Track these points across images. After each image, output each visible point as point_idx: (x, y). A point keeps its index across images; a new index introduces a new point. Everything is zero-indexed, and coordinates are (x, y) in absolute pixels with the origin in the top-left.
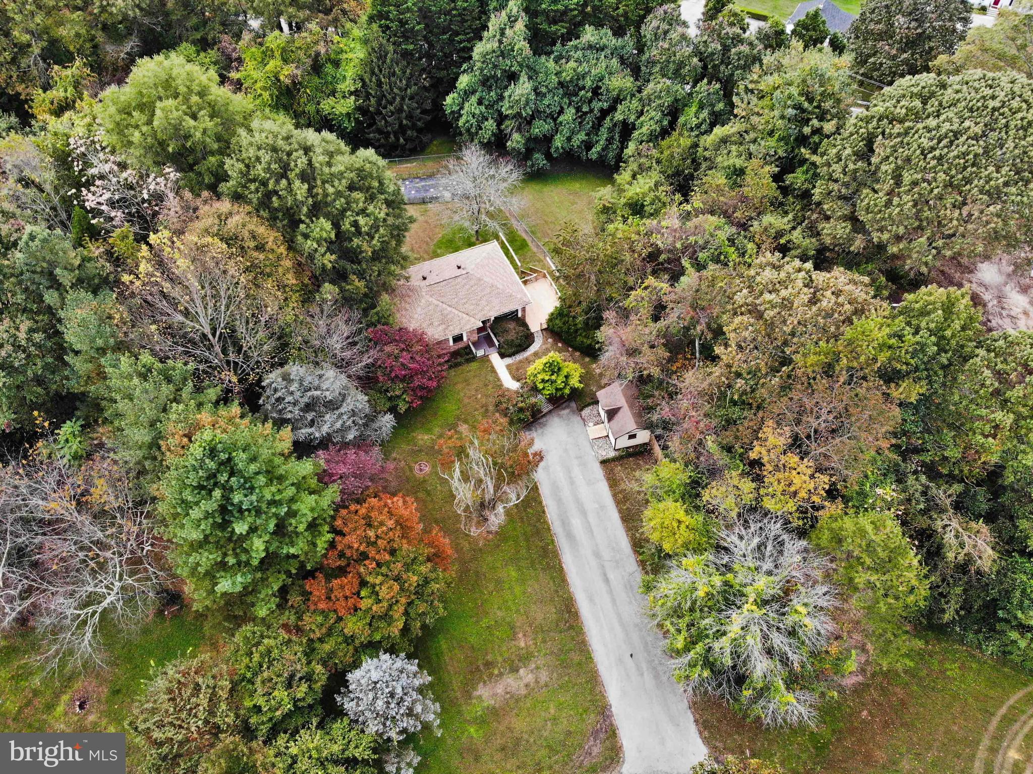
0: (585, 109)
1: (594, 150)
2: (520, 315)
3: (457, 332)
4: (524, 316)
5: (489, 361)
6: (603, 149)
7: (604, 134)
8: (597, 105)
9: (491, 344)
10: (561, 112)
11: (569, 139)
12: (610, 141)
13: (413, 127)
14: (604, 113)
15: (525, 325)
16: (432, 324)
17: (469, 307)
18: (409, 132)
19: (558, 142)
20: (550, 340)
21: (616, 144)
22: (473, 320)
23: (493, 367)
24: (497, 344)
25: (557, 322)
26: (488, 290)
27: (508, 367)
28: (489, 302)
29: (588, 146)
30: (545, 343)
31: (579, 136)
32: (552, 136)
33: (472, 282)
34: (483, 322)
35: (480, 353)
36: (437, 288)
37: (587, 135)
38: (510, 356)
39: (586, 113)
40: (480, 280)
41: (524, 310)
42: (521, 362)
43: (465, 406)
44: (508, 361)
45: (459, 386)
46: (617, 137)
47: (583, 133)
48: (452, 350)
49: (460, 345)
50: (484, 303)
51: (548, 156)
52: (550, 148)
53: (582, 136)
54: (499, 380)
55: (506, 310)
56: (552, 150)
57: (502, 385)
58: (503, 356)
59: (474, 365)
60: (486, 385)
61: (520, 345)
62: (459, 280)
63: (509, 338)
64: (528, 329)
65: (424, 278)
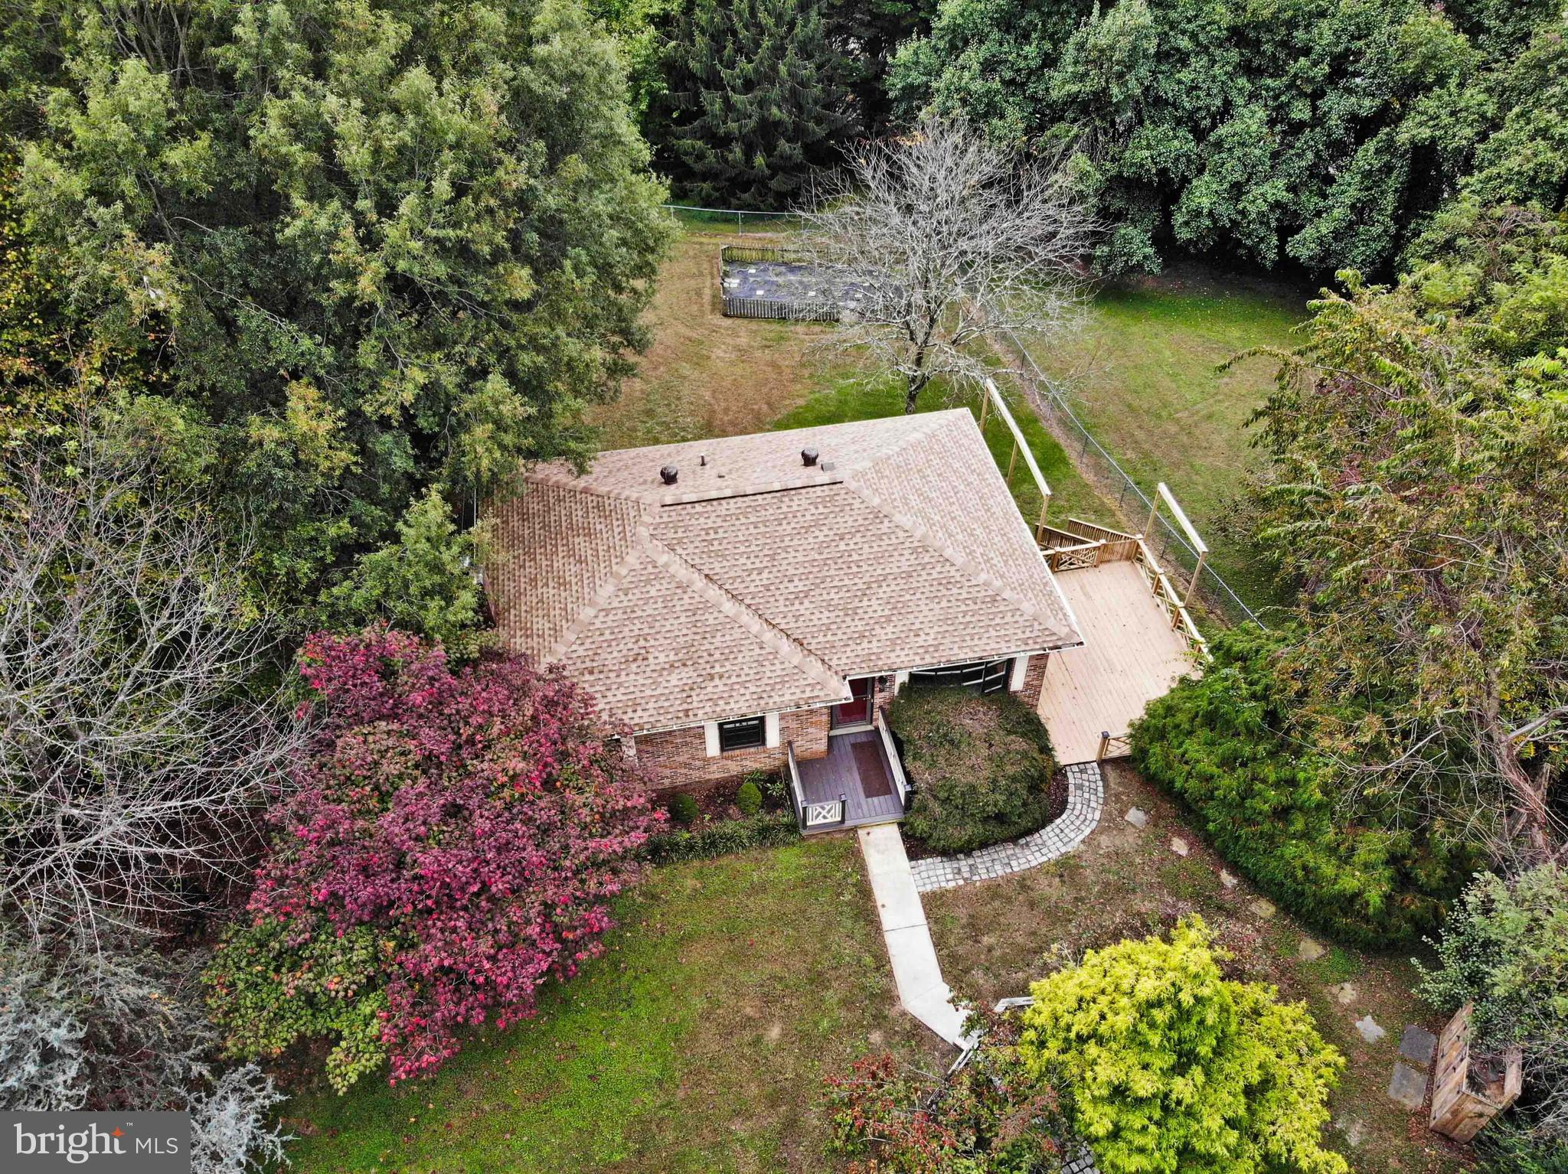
0: (1300, 111)
1: (1308, 232)
2: (1017, 683)
3: (739, 708)
4: (1034, 687)
5: (855, 856)
6: (1337, 235)
7: (1348, 189)
8: (1337, 105)
9: (878, 783)
10: (1226, 111)
11: (1237, 190)
12: (1361, 211)
13: (798, 133)
14: (1363, 127)
15: (1035, 730)
16: (640, 657)
17: (811, 616)
18: (784, 146)
19: (1203, 194)
20: (1135, 816)
21: (1382, 223)
22: (815, 669)
23: (865, 891)
24: (902, 788)
25: (1193, 748)
26: (907, 561)
27: (934, 904)
28: (897, 608)
29: (1289, 225)
30: (1111, 823)
31: (1266, 187)
32: (1185, 180)
33: (845, 522)
34: (860, 687)
35: (822, 814)
36: (710, 517)
37: (1292, 188)
38: (948, 853)
39: (1297, 128)
40: (878, 516)
41: (1039, 663)
42: (994, 891)
43: (696, 1075)
44: (939, 874)
45: (698, 958)
46: (1389, 202)
47: (1281, 183)
48: (715, 774)
49: (748, 761)
50: (875, 607)
51: (1163, 239)
52: (1167, 216)
53: (1276, 189)
54: (882, 962)
55: (963, 652)
56: (1179, 219)
57: (889, 996)
58: (917, 847)
59: (787, 861)
60: (818, 980)
61: (1000, 818)
62: (799, 501)
63: (962, 777)
64: (1046, 750)
65: (669, 479)
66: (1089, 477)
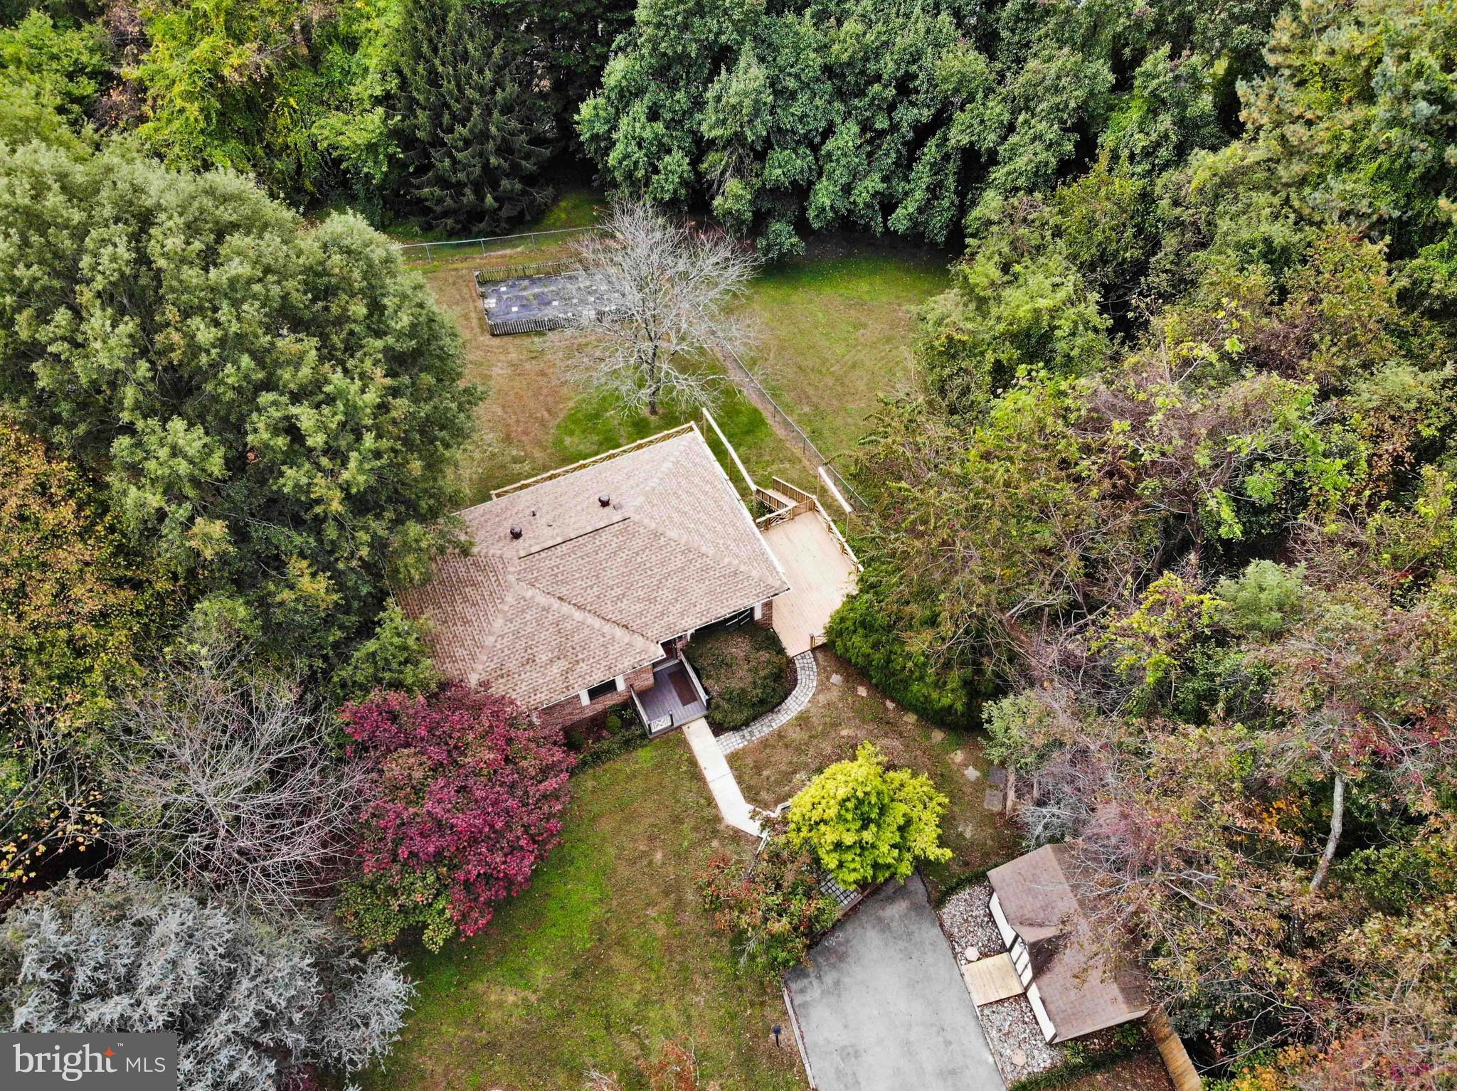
0: (881, 123)
1: (900, 211)
2: (758, 615)
3: (597, 678)
4: (768, 616)
5: (683, 743)
6: (921, 210)
7: (922, 174)
8: (908, 115)
9: (688, 696)
10: (829, 132)
11: (847, 189)
12: (934, 191)
13: (515, 171)
14: (923, 132)
15: (773, 643)
16: (531, 660)
17: (630, 608)
18: (505, 183)
19: (824, 195)
20: (836, 679)
21: (948, 199)
22: (639, 642)
23: (693, 763)
24: (704, 697)
25: (857, 640)
26: (679, 561)
27: (734, 760)
28: (680, 592)
29: (888, 205)
30: (823, 687)
31: (867, 183)
32: (811, 184)
33: (637, 544)
34: (668, 646)
35: (659, 724)
36: (549, 561)
37: (885, 179)
38: (736, 728)
39: (881, 134)
40: (657, 535)
41: (768, 606)
42: (765, 744)
43: (621, 891)
44: (733, 741)
45: (606, 826)
46: (951, 181)
47: (877, 177)
48: (589, 713)
49: (609, 701)
50: (667, 594)
51: (801, 226)
52: (804, 210)
53: (874, 183)
54: (710, 801)
55: (723, 610)
56: (811, 213)
57: (717, 819)
58: (718, 729)
59: (645, 756)
60: (677, 820)
61: (762, 702)
62: (605, 536)
63: (735, 684)
65: (516, 535)
66: (780, 432)
